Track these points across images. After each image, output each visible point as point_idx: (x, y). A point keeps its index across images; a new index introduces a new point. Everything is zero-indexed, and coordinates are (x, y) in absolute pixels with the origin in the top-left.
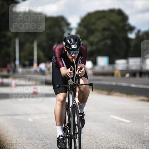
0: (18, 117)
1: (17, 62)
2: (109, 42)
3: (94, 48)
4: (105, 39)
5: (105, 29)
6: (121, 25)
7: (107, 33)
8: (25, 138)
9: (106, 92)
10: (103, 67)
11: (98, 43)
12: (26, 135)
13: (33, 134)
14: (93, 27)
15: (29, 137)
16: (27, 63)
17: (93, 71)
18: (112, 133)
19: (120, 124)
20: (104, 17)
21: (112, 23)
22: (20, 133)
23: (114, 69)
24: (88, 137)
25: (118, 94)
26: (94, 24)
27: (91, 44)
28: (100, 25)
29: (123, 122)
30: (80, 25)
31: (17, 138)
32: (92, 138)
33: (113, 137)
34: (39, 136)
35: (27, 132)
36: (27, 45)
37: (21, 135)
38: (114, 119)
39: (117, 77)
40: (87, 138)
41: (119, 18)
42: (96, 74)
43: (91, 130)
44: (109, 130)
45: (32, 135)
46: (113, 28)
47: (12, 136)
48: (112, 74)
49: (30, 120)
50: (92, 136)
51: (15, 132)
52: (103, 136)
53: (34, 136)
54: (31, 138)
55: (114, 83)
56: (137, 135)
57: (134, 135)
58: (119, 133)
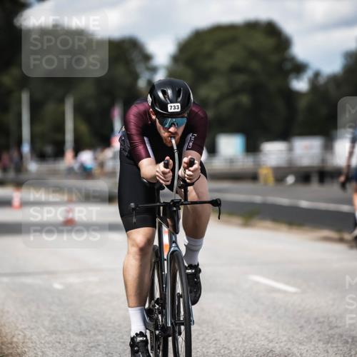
0: (29, 280)
1: (26, 148)
2: (245, 99)
3: (211, 114)
4: (235, 92)
5: (236, 69)
6: (274, 58)
7: (241, 79)
8: (43, 330)
9: (238, 220)
10: (231, 161)
11: (218, 102)
12: (46, 323)
13: (64, 319)
14: (208, 64)
15: (55, 326)
16: (49, 149)
18: (253, 316)
19: (274, 295)
20: (233, 40)
21: (253, 54)
22: (33, 318)
23: (258, 165)
25: (268, 224)
26: (210, 56)
27: (204, 104)
28: (224, 59)
29: (279, 291)
30: (176, 59)
31: (25, 329)
32: (205, 330)
33: (257, 328)
34: (80, 324)
35: (49, 315)
36: (50, 108)
38: (257, 283)
39: (266, 183)
41: (270, 42)
44: (247, 311)
45: (63, 322)
46: (255, 65)
48: (254, 177)
49: (57, 286)
50: (205, 325)
51: (21, 315)
52: (232, 325)
53: (68, 324)
54: (60, 329)
55: (258, 199)
56: (313, 322)
57: (306, 322)
58: (269, 317)
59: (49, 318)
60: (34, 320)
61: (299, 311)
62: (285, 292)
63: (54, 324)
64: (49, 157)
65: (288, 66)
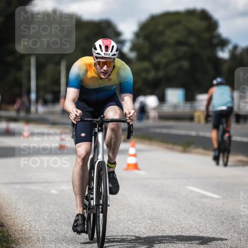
0: (34, 187)
1: (33, 96)
2: (185, 64)
3: (161, 74)
4: (179, 59)
5: (179, 43)
6: (206, 35)
7: (183, 49)
8: (44, 222)
9: (180, 148)
10: (175, 106)
11: (167, 65)
12: (46, 217)
13: (58, 215)
14: (160, 39)
15: (52, 219)
16: (49, 97)
17: (159, 112)
18: (189, 214)
19: (204, 200)
20: (178, 23)
21: (191, 32)
22: (37, 213)
23: (194, 109)
24: (150, 221)
25: (200, 150)
26: (161, 33)
27: (157, 67)
28: (172, 36)
29: (207, 197)
30: (137, 35)
31: (31, 221)
32: (155, 223)
33: (192, 222)
34: (69, 218)
35: (48, 212)
36: (50, 68)
37: (38, 216)
38: (192, 191)
39: (199, 121)
40: (148, 224)
41: (203, 24)
42: (163, 117)
43: (154, 210)
44: (185, 211)
45: (57, 216)
46: (193, 40)
47: (23, 218)
48: (191, 118)
49: (53, 191)
50: (156, 220)
51: (28, 211)
52: (174, 221)
53: (61, 218)
54: (55, 221)
55: (193, 133)
56: (230, 219)
57: (225, 219)
58: (200, 215)
59: (48, 214)
60: (37, 215)
61: (221, 212)
62: (211, 198)
63: (51, 217)
64: (49, 102)
65: (215, 41)
